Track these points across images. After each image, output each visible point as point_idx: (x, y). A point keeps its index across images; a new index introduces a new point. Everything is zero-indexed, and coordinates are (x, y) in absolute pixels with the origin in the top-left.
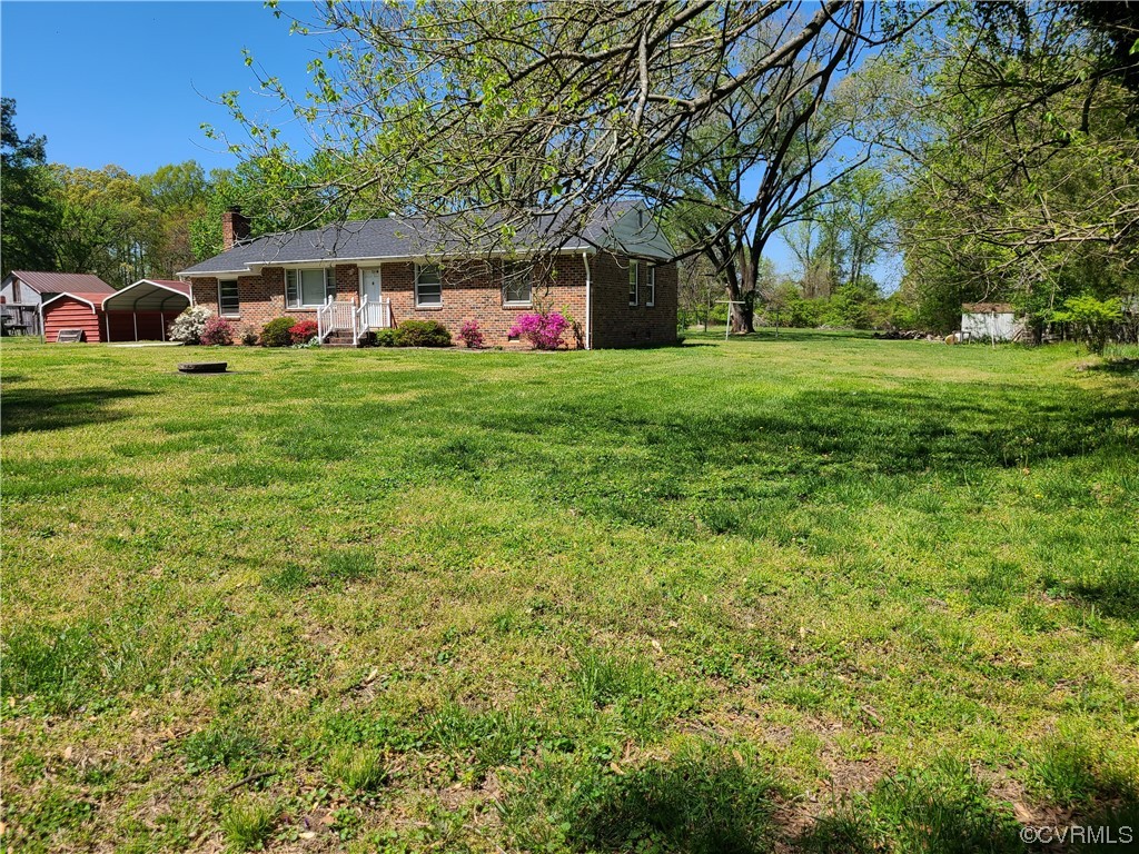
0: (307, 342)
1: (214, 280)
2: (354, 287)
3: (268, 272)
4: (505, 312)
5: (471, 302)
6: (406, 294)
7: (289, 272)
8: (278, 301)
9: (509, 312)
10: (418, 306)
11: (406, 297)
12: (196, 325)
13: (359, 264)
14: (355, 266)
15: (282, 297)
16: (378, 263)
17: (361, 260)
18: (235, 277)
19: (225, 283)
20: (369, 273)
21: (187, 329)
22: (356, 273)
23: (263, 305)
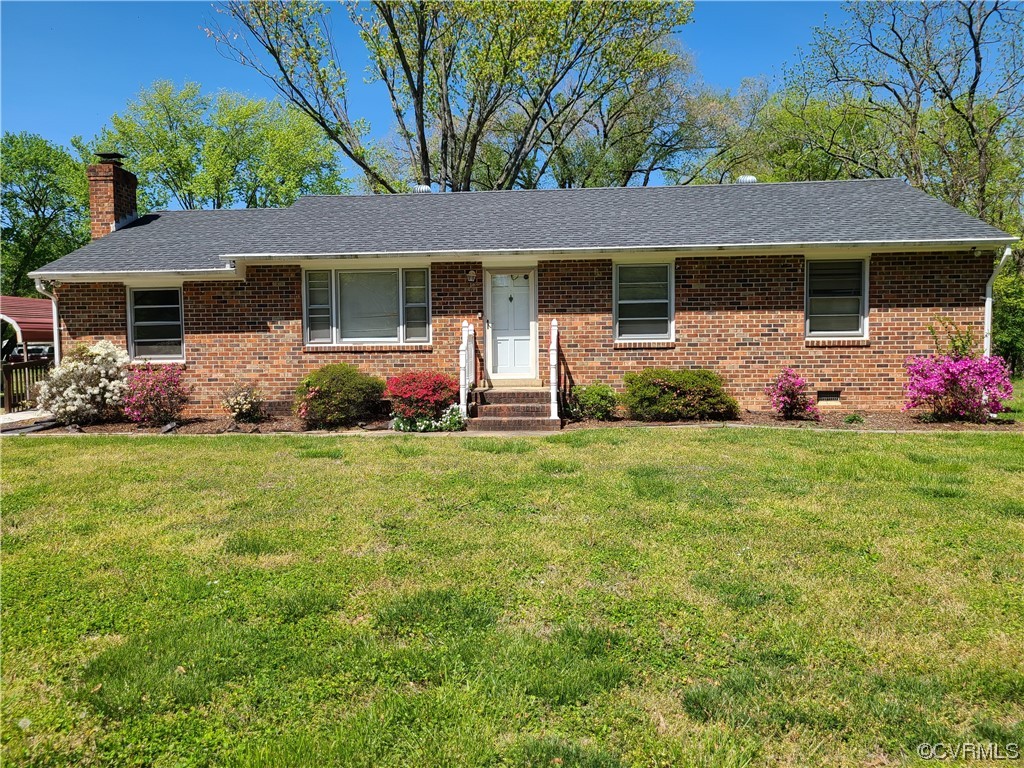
0: (438, 417)
1: (118, 288)
2: (472, 305)
3: (258, 274)
4: (811, 352)
5: (740, 334)
6: (595, 318)
7: (311, 274)
8: (287, 331)
9: (820, 352)
10: (620, 341)
11: (594, 324)
12: (104, 382)
13: (487, 262)
14: (477, 266)
15: (295, 323)
16: (532, 261)
17: (491, 256)
18: (176, 282)
19: (141, 296)
20: (503, 280)
21: (81, 391)
22: (479, 280)
23: (248, 340)
